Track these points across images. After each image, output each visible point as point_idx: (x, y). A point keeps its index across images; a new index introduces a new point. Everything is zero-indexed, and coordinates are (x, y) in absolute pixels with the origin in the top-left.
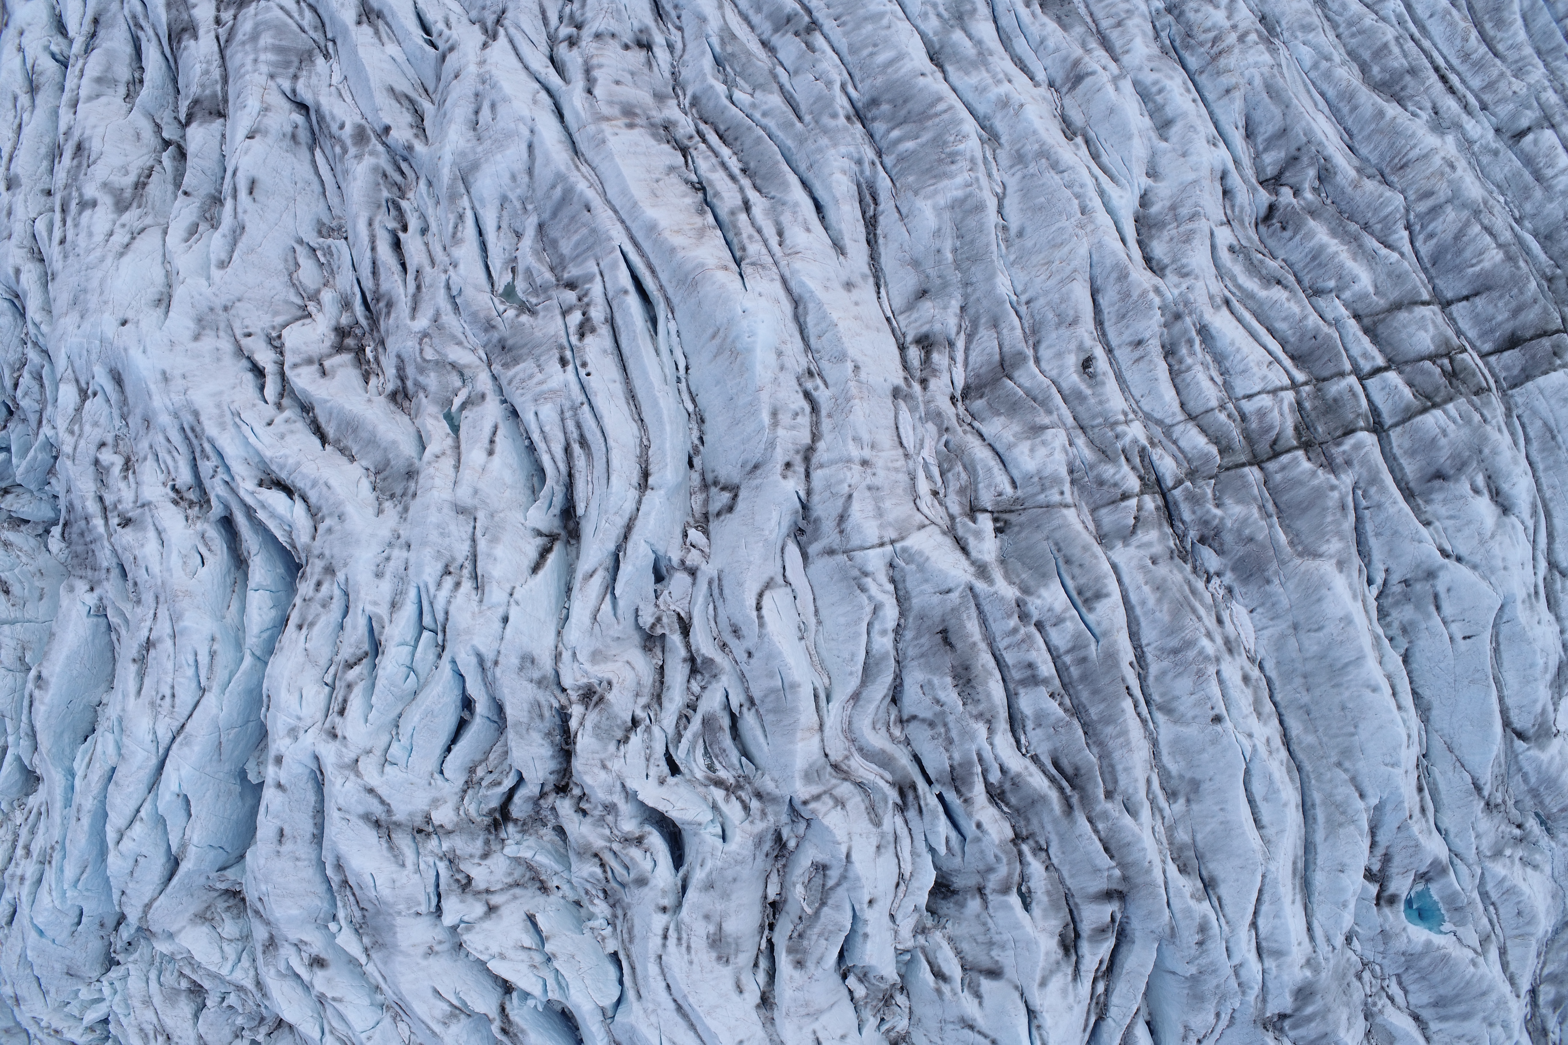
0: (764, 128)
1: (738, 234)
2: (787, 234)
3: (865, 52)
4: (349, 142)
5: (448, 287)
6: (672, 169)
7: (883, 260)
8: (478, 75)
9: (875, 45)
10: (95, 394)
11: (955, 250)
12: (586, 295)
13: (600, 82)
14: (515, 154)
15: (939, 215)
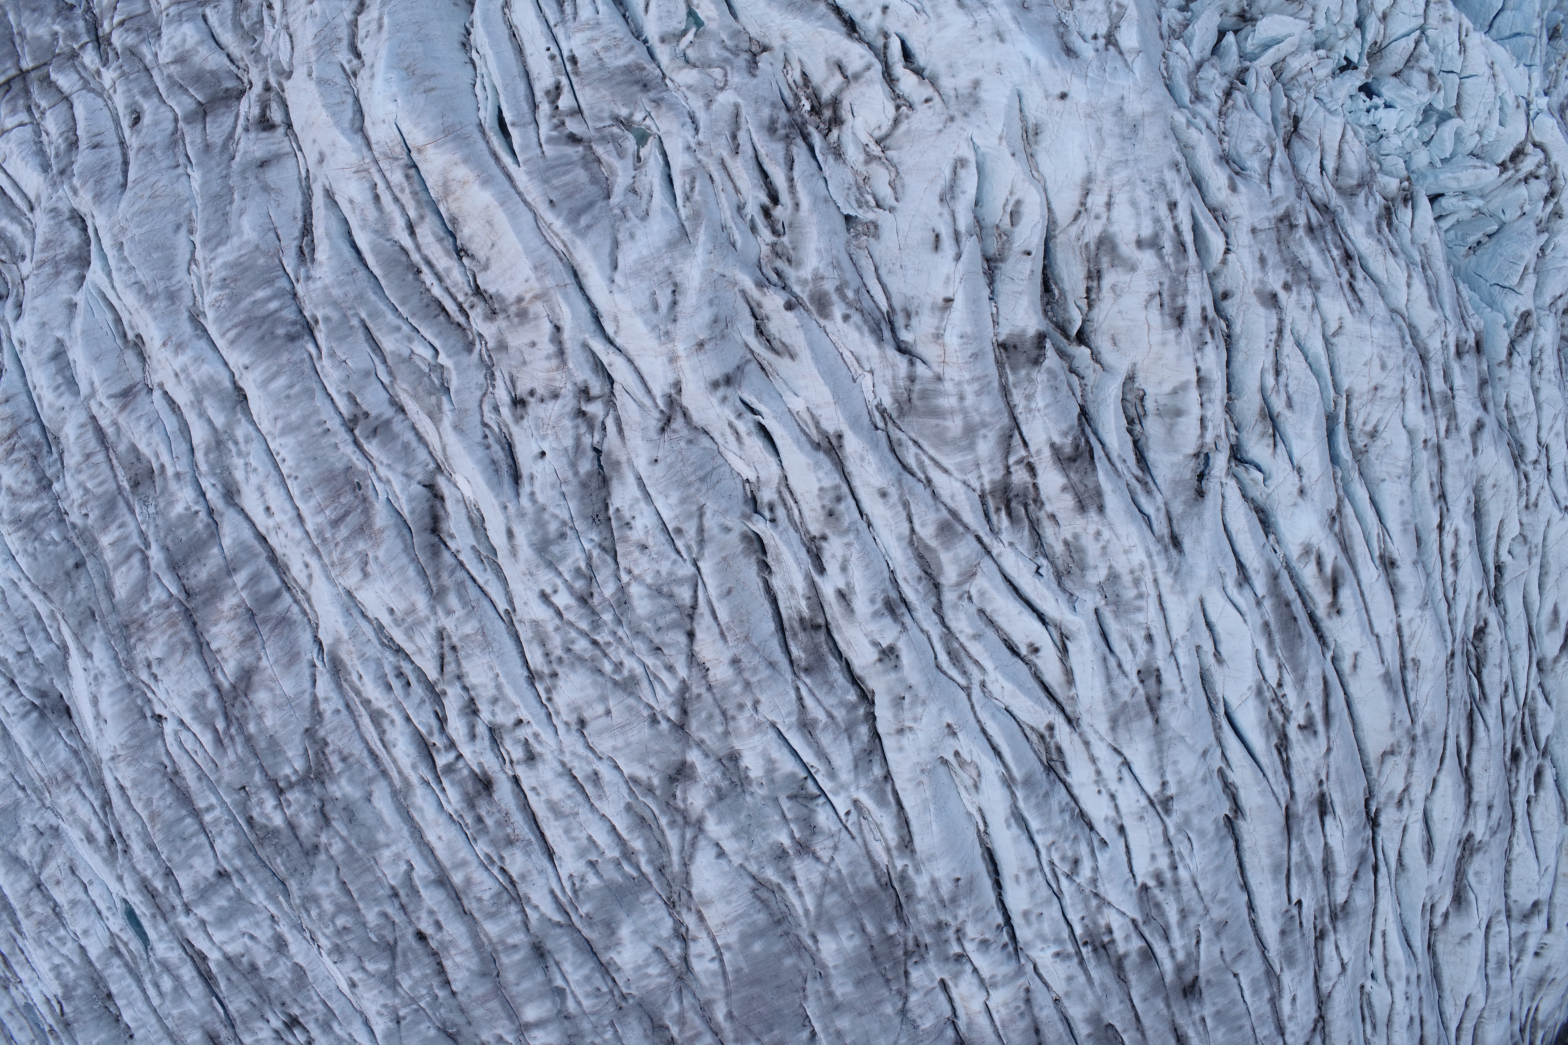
0: (400, 316)
1: (414, 193)
2: (369, 195)
3: (297, 388)
4: (835, 297)
5: (697, 130)
6: (486, 268)
7: (299, 199)
8: (672, 340)
9: (288, 397)
10: (1095, 37)
11: (231, 202)
12: (556, 127)
13: (546, 338)
14: (628, 257)
15: (239, 227)
